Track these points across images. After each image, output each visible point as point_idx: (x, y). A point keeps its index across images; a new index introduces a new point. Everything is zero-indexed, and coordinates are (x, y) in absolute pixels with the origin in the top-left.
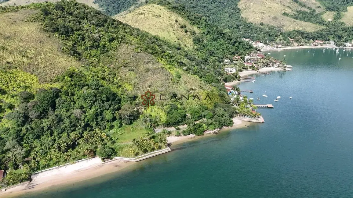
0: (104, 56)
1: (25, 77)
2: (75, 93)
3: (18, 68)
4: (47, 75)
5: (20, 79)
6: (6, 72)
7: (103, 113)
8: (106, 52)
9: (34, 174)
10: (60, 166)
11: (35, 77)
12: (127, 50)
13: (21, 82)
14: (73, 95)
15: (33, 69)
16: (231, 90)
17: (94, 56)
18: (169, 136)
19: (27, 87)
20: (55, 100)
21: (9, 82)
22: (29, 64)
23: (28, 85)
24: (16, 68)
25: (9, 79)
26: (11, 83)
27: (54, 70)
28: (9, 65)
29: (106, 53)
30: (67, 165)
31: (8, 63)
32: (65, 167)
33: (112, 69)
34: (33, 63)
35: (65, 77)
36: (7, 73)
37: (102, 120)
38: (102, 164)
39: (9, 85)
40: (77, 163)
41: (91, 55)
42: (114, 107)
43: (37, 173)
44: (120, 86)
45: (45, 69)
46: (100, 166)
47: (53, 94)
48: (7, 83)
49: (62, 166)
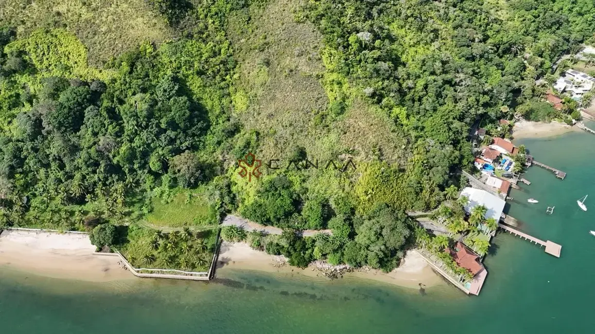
0: (236, 15)
1: (70, 48)
2: (126, 100)
3: (67, 28)
4: (103, 50)
5: (63, 49)
6: (47, 32)
7: (152, 152)
8: (243, 7)
9: (7, 229)
10: (44, 230)
11: (83, 52)
12: (284, 10)
13: (63, 56)
14: (121, 102)
15: (89, 33)
16: (506, 155)
17: (217, 14)
18: (239, 241)
19: (67, 68)
20: (86, 107)
21: (46, 53)
22: (87, 21)
23: (71, 63)
24: (65, 26)
25: (48, 47)
26: (48, 54)
27: (117, 42)
28: (57, 18)
29: (242, 10)
30: (53, 232)
31: (58, 14)
32: (48, 234)
33: (238, 49)
34: (92, 21)
35: (122, 63)
36: (49, 35)
37: (143, 167)
38: (94, 254)
39: (45, 58)
40: (67, 235)
41: (210, 11)
42: (181, 143)
43: (11, 229)
44: (229, 95)
45: (106, 35)
46: (89, 258)
47: (85, 96)
48: (44, 54)
49: (45, 232)
